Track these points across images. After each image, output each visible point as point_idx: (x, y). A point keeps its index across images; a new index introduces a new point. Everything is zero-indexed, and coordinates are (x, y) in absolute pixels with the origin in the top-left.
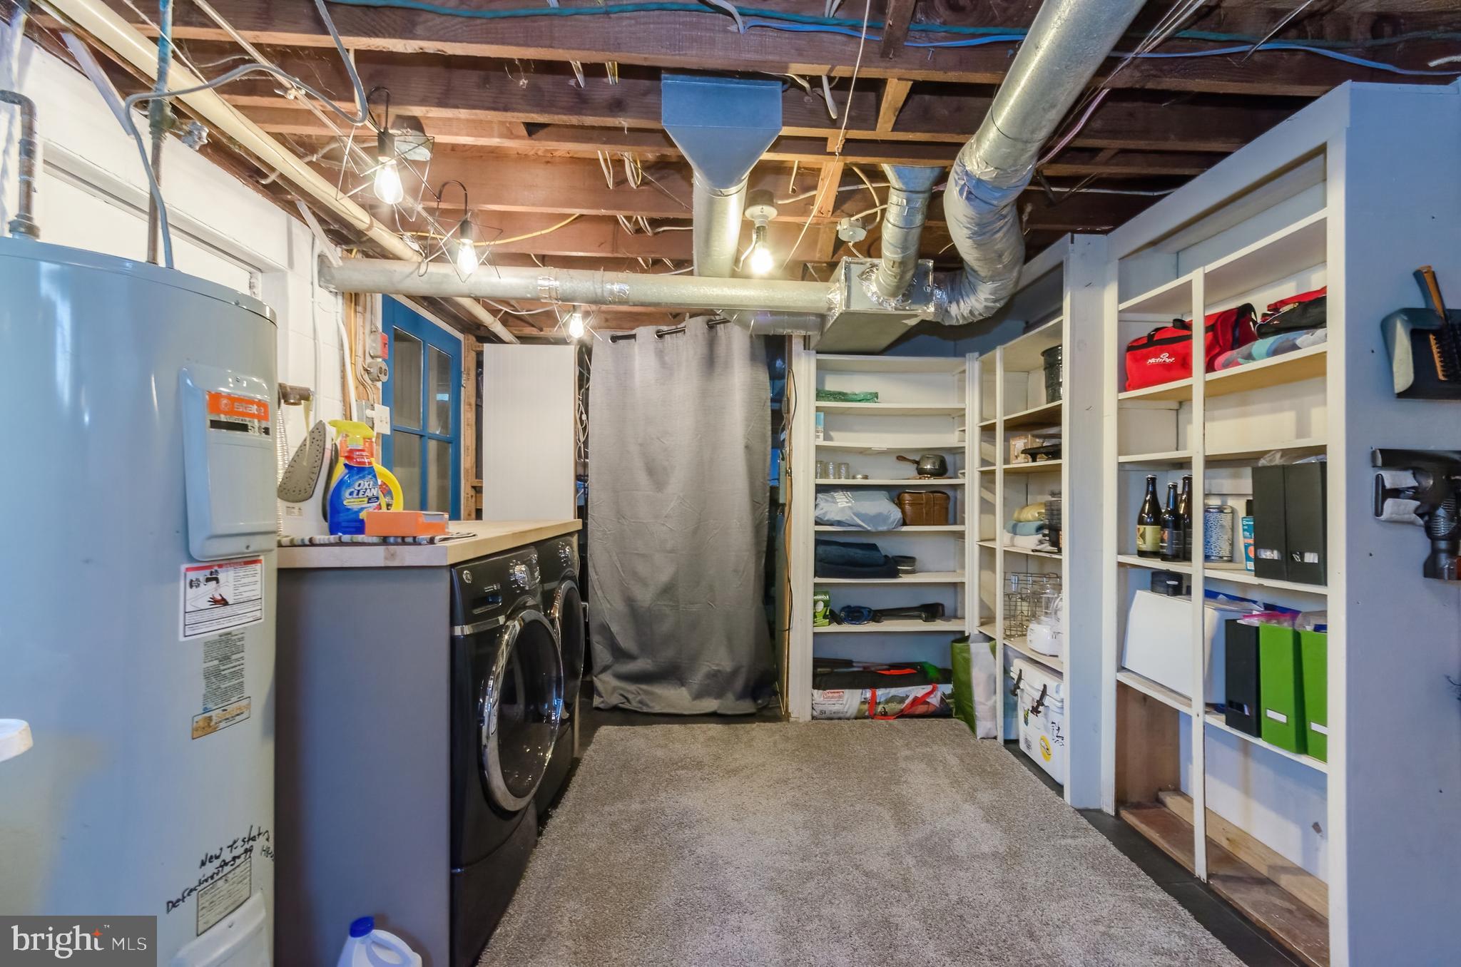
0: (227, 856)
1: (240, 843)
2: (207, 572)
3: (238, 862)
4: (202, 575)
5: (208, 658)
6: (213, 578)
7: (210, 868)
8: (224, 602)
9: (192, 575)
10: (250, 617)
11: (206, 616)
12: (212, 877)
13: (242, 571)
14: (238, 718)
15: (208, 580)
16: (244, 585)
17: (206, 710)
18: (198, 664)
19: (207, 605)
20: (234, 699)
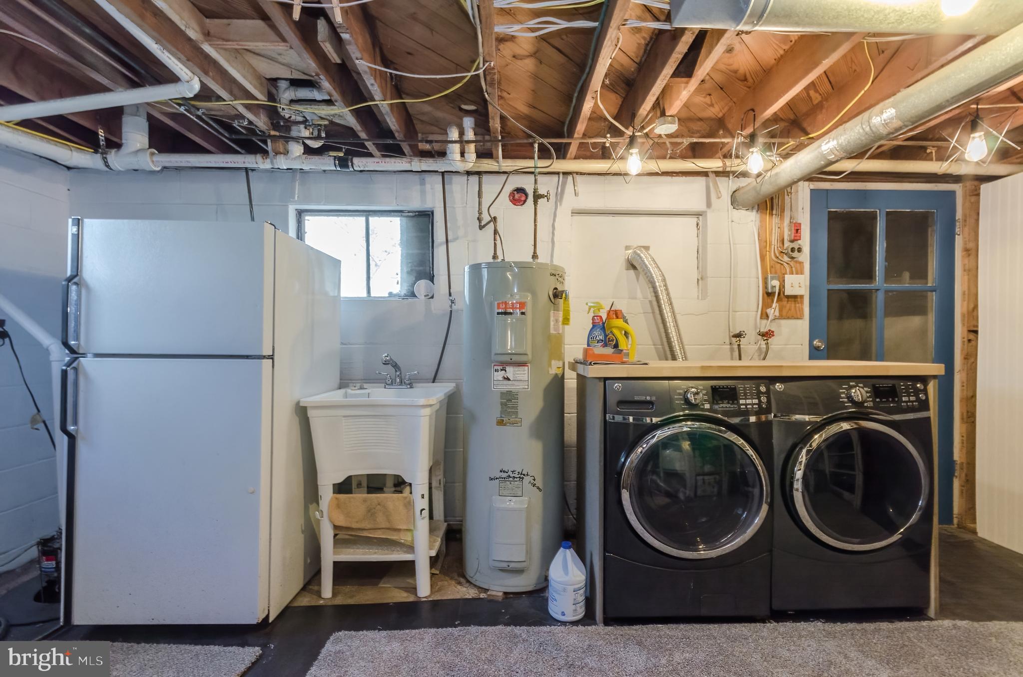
0: (510, 473)
1: (516, 472)
2: (501, 367)
3: (515, 479)
4: (499, 368)
5: (501, 398)
6: (504, 370)
7: (504, 475)
8: (508, 379)
9: (496, 367)
10: (521, 387)
11: (501, 383)
12: (505, 478)
13: (517, 369)
14: (515, 425)
15: (502, 370)
16: (518, 374)
17: (501, 417)
18: (497, 400)
19: (501, 379)
20: (513, 417)
